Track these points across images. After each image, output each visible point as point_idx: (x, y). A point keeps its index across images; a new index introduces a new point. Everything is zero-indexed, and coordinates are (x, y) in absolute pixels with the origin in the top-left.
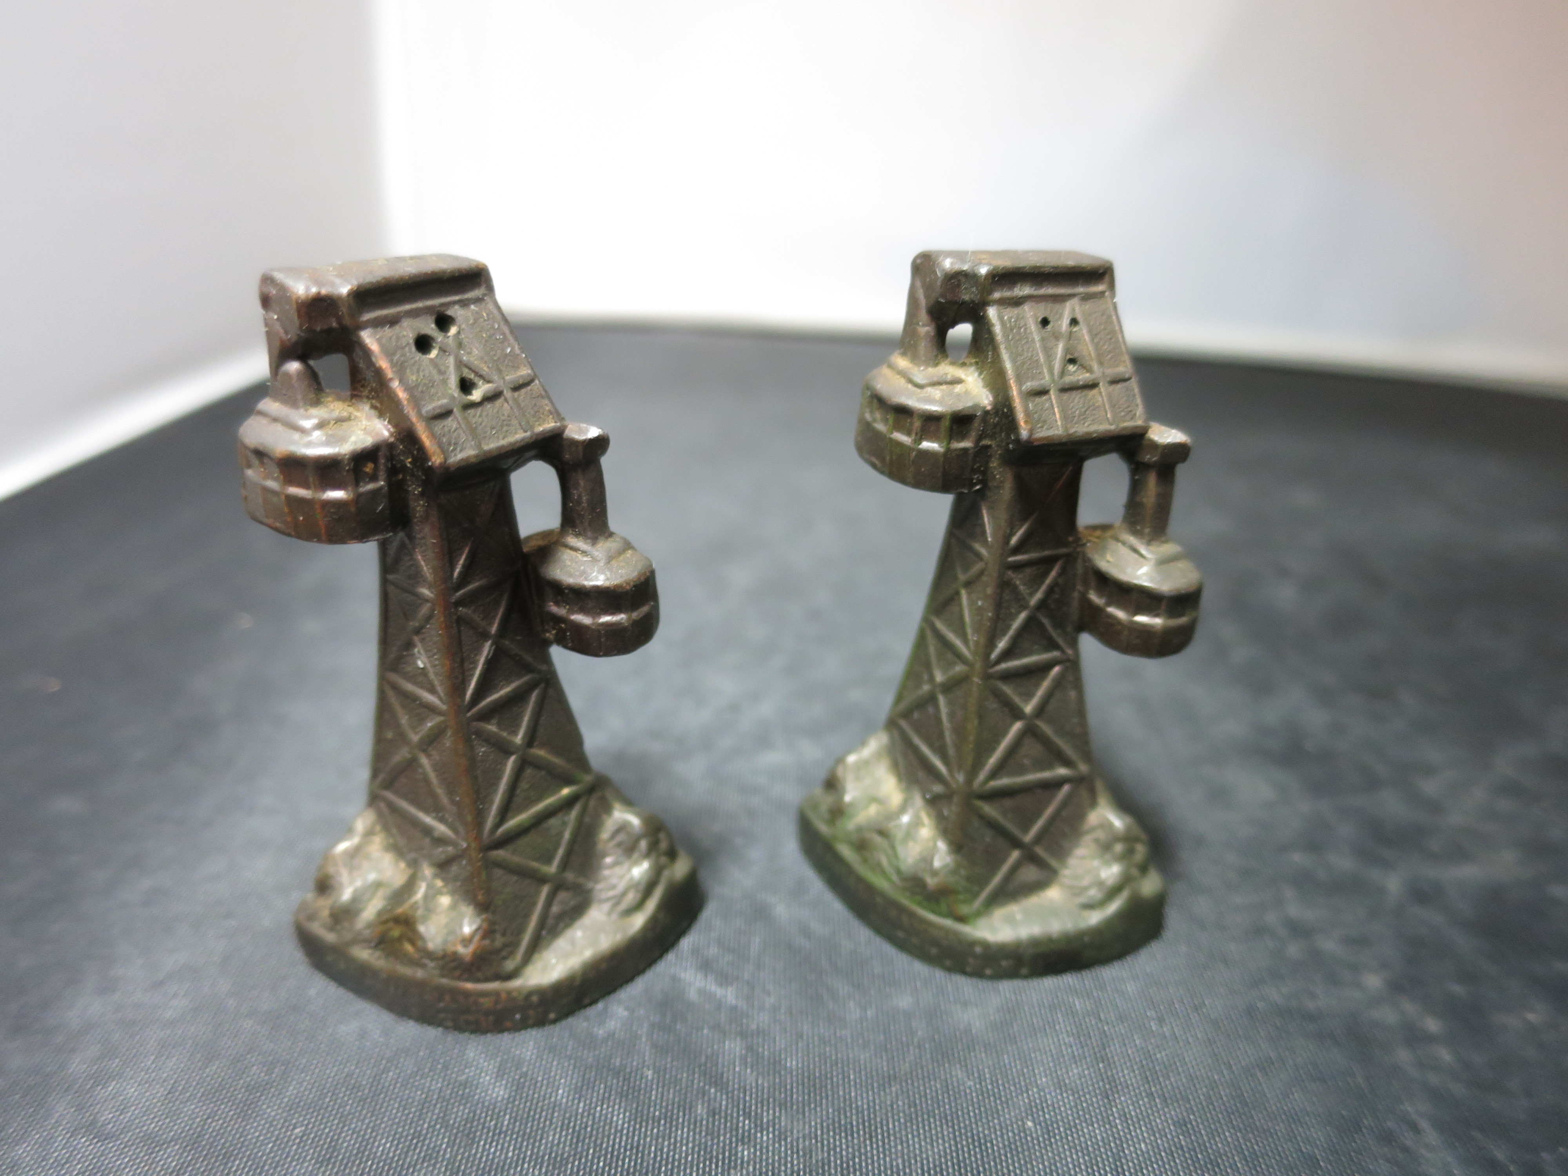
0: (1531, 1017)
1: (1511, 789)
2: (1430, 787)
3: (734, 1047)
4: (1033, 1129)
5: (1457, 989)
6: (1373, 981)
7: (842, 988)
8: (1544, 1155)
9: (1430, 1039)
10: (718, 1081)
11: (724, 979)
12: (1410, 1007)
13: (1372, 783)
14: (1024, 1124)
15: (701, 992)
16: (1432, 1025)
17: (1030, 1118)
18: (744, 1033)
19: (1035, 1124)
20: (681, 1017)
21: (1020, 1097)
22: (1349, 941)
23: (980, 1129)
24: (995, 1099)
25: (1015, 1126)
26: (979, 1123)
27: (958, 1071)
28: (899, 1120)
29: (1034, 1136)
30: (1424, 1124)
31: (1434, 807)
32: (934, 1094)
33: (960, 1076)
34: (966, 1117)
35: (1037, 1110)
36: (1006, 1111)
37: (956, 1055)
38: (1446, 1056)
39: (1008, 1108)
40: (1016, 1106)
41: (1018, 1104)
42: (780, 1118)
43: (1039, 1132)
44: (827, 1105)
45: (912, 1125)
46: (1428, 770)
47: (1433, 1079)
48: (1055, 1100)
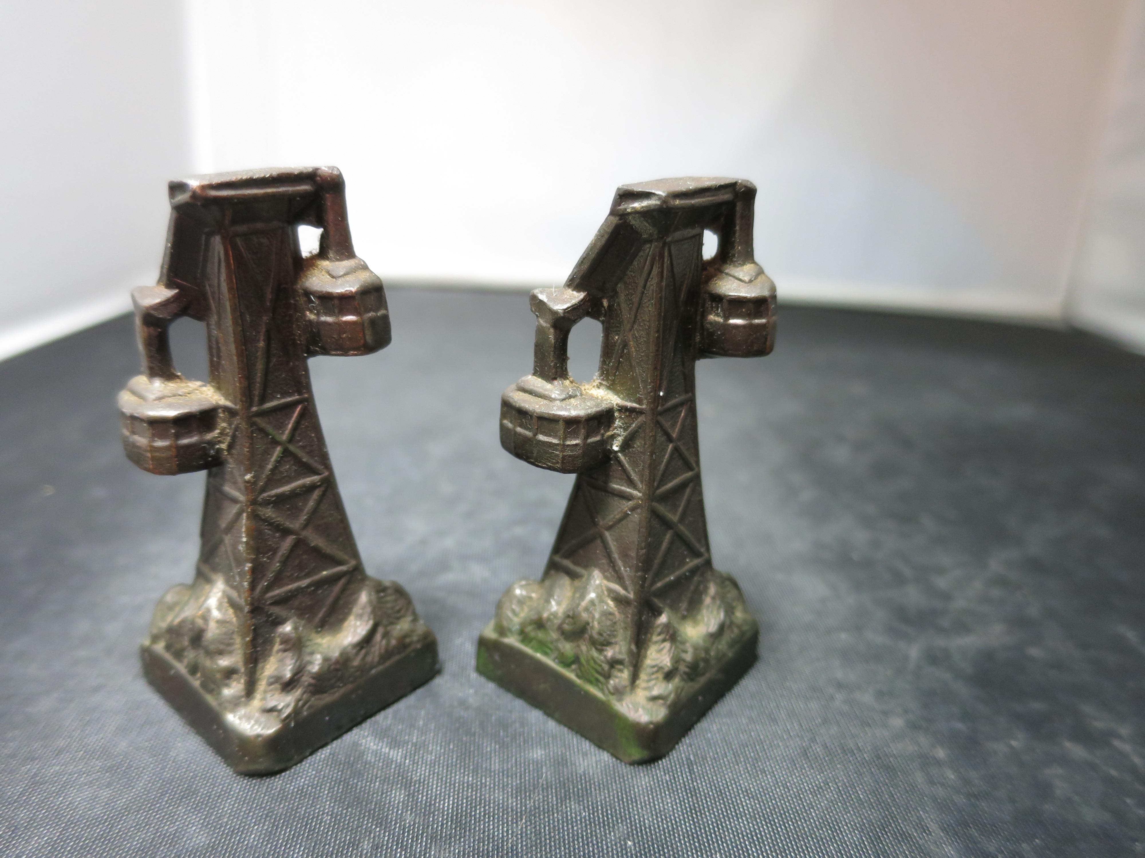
0: (1014, 743)
1: (1001, 582)
2: (942, 583)
3: (398, 796)
4: (633, 848)
5: (959, 726)
6: (898, 722)
7: (489, 746)
8: (1024, 845)
9: (938, 763)
10: (382, 822)
11: (395, 743)
12: (924, 740)
13: (900, 580)
14: (626, 844)
15: (375, 753)
16: (941, 753)
17: (631, 838)
18: (407, 784)
19: (634, 844)
20: (359, 774)
21: (624, 823)
22: (880, 695)
23: (591, 849)
24: (604, 825)
25: (619, 845)
26: (590, 845)
27: (577, 805)
28: (526, 845)
29: (633, 852)
30: (933, 827)
31: (946, 596)
32: (556, 824)
33: (577, 809)
34: (580, 840)
35: (637, 832)
36: (612, 834)
37: (576, 792)
38: (951, 775)
39: (614, 831)
40: (621, 830)
41: (623, 828)
42: (430, 848)
43: (637, 849)
44: (469, 836)
45: (536, 848)
46: (941, 571)
47: (940, 792)
48: (651, 824)
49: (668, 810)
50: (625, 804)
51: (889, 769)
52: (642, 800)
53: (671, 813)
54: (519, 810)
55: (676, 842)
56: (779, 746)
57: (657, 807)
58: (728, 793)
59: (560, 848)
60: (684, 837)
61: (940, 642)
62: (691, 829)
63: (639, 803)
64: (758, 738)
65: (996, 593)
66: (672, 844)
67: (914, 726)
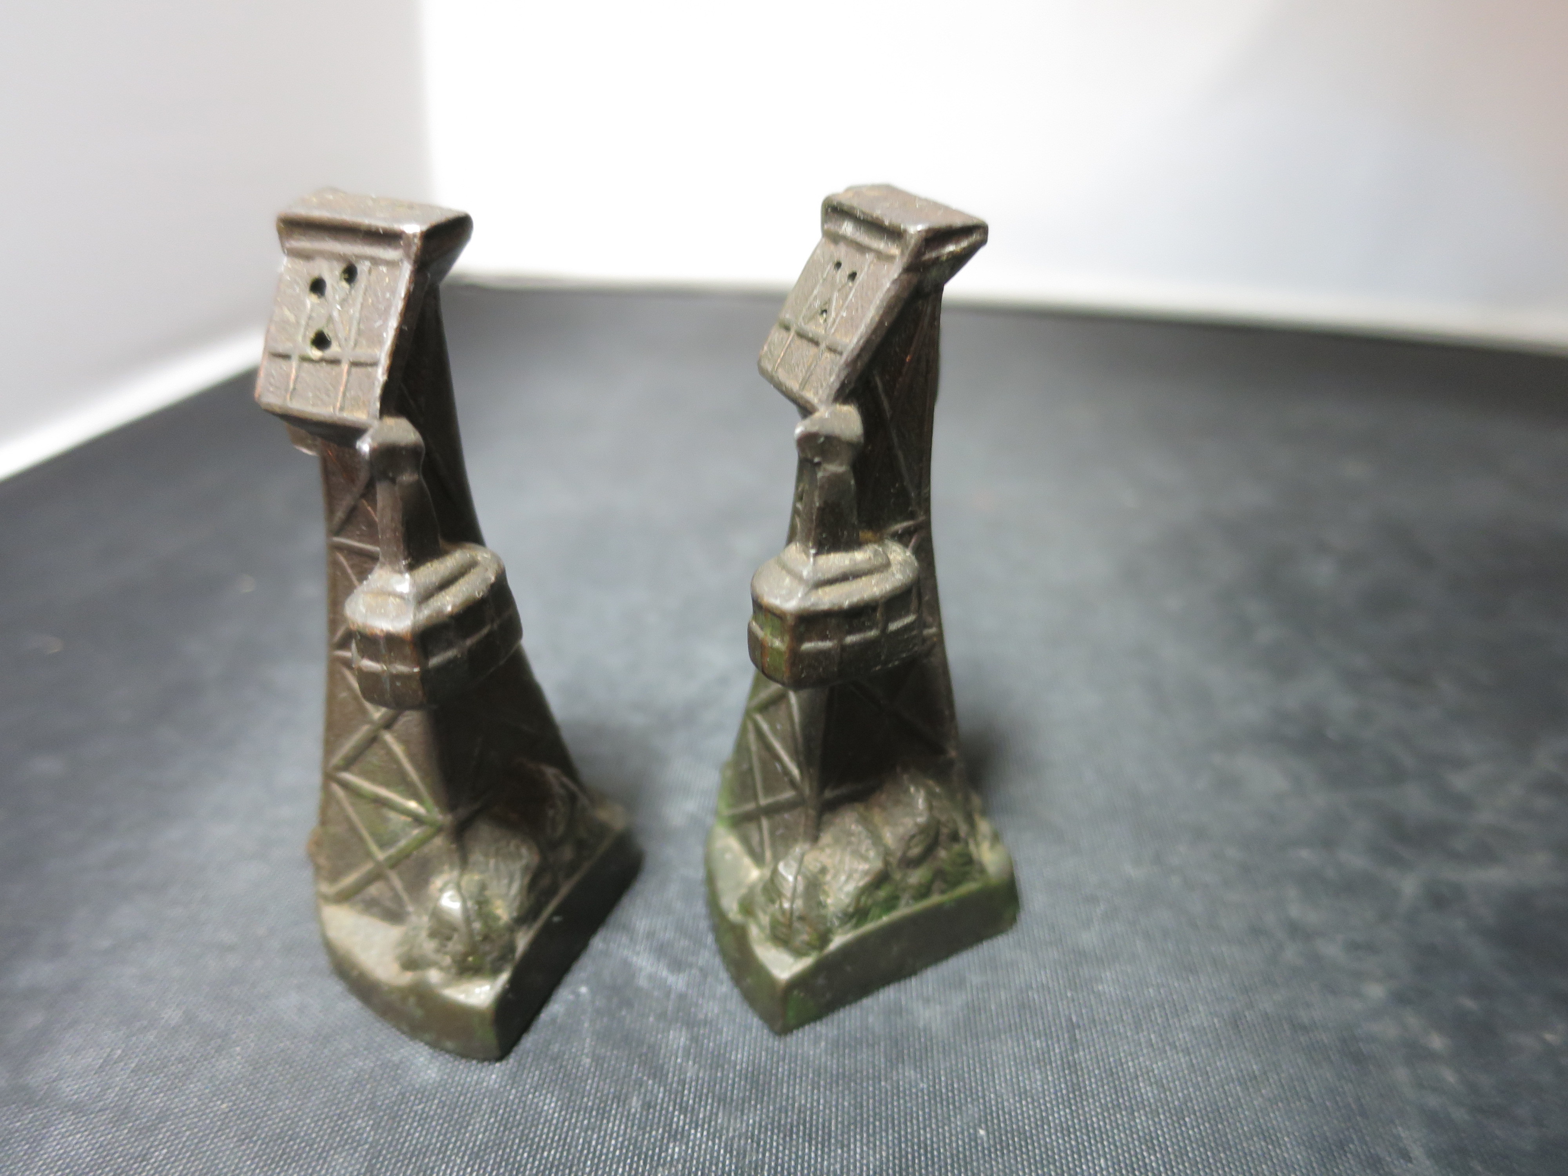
0: (1549, 1037)
1: (1552, 785)
2: (1460, 782)
3: (678, 1037)
4: (985, 1139)
5: (1469, 1003)
6: (1376, 991)
9: (1431, 1056)
10: (658, 1073)
11: (677, 966)
12: (1413, 1021)
13: (1397, 776)
14: (976, 1132)
15: (652, 978)
16: (1437, 1042)
17: (983, 1126)
18: (690, 1023)
19: (988, 1133)
20: (628, 1003)
21: (975, 1103)
22: (1353, 947)
23: (928, 1136)
24: (948, 1104)
25: (966, 1134)
26: (928, 1129)
27: (912, 1072)
28: (843, 1122)
29: (986, 1145)
30: (1417, 1152)
31: (1463, 803)
32: (883, 1096)
33: (913, 1077)
34: (915, 1122)
35: (992, 1118)
36: (958, 1117)
37: (912, 1055)
38: (1450, 1077)
39: (961, 1114)
40: (970, 1112)
41: (973, 1110)
42: (717, 1114)
43: (991, 1142)
44: (768, 1103)
45: (856, 1128)
46: (1459, 763)
47: (1433, 1101)
48: (1012, 1108)
49: (1036, 1089)
50: (978, 1076)
51: (1359, 1059)
52: (1002, 1073)
53: (1041, 1095)
54: (834, 1072)
55: (1045, 1136)
56: (1199, 1012)
57: (1021, 1084)
58: (1121, 1074)
59: (887, 1131)
60: (1056, 1131)
61: (1451, 873)
62: (1067, 1119)
63: (996, 1076)
64: (1170, 999)
65: (1543, 803)
66: (1039, 1139)
67: (1400, 999)
